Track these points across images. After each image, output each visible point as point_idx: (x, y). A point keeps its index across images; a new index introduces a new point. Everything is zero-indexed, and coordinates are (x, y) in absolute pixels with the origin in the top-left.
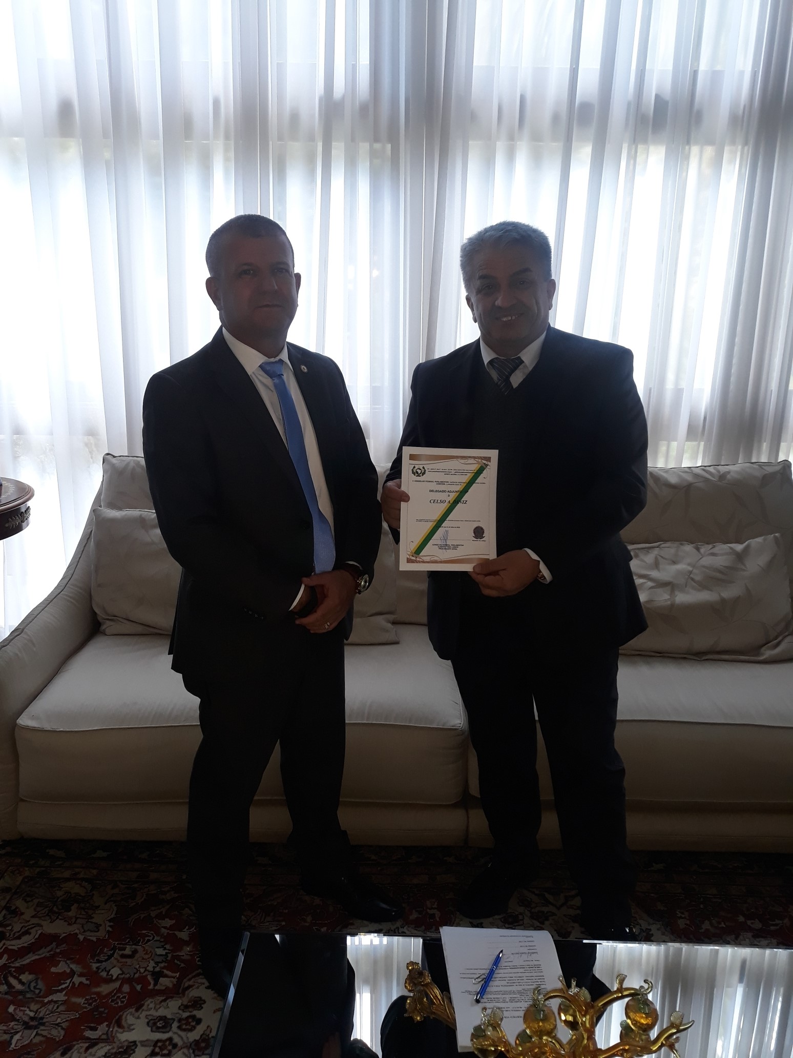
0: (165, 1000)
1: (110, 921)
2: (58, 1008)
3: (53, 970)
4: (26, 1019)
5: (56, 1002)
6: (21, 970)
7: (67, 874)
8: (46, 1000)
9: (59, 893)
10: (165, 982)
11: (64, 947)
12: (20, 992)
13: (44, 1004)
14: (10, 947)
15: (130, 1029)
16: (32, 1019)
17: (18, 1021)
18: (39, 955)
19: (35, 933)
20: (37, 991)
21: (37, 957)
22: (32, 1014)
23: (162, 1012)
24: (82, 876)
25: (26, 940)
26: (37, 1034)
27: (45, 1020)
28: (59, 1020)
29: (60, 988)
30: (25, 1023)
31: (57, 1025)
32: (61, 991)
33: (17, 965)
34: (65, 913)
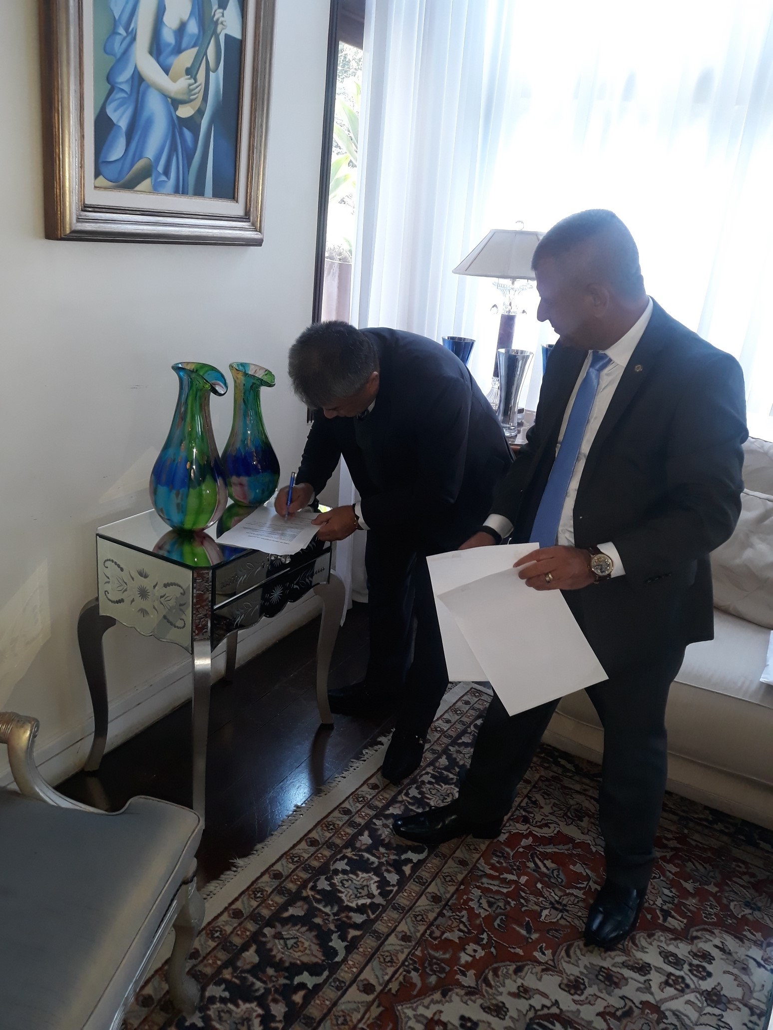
0: (675, 939)
2: (578, 902)
3: (571, 867)
4: (553, 900)
5: (576, 897)
6: (545, 856)
7: (578, 787)
8: (568, 891)
9: (572, 802)
10: (672, 923)
11: (579, 851)
12: (546, 875)
13: (566, 894)
14: (534, 832)
15: (643, 950)
16: (557, 902)
17: (546, 898)
19: (554, 829)
20: (560, 880)
21: (557, 850)
22: (557, 898)
23: (671, 948)
24: (590, 793)
26: (562, 917)
27: (568, 908)
28: (580, 914)
29: (578, 886)
30: (551, 903)
31: (579, 917)
32: (580, 889)
33: (541, 850)
34: (578, 822)
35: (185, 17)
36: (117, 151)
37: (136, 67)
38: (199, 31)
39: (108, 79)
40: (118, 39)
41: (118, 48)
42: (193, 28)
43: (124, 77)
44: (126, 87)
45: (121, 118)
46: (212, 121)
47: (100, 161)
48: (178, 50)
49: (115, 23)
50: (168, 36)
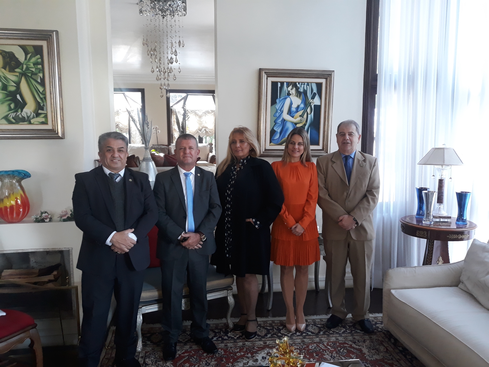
1: (376, 359)
3: (351, 355)
7: (385, 345)
8: (341, 357)
9: (378, 346)
11: (360, 354)
12: (340, 352)
13: (339, 357)
14: (353, 345)
16: (334, 356)
17: (332, 354)
18: (354, 350)
19: (360, 347)
20: (342, 354)
21: (353, 350)
24: (388, 348)
25: (357, 347)
26: (330, 359)
27: (335, 358)
33: (348, 348)
34: (372, 350)
35: (299, 104)
36: (277, 137)
37: (283, 118)
38: (304, 106)
39: (274, 122)
40: (278, 113)
41: (278, 115)
42: (302, 106)
43: (279, 121)
44: (280, 123)
45: (278, 129)
46: (310, 126)
47: (272, 139)
48: (297, 111)
49: (277, 110)
50: (293, 109)
